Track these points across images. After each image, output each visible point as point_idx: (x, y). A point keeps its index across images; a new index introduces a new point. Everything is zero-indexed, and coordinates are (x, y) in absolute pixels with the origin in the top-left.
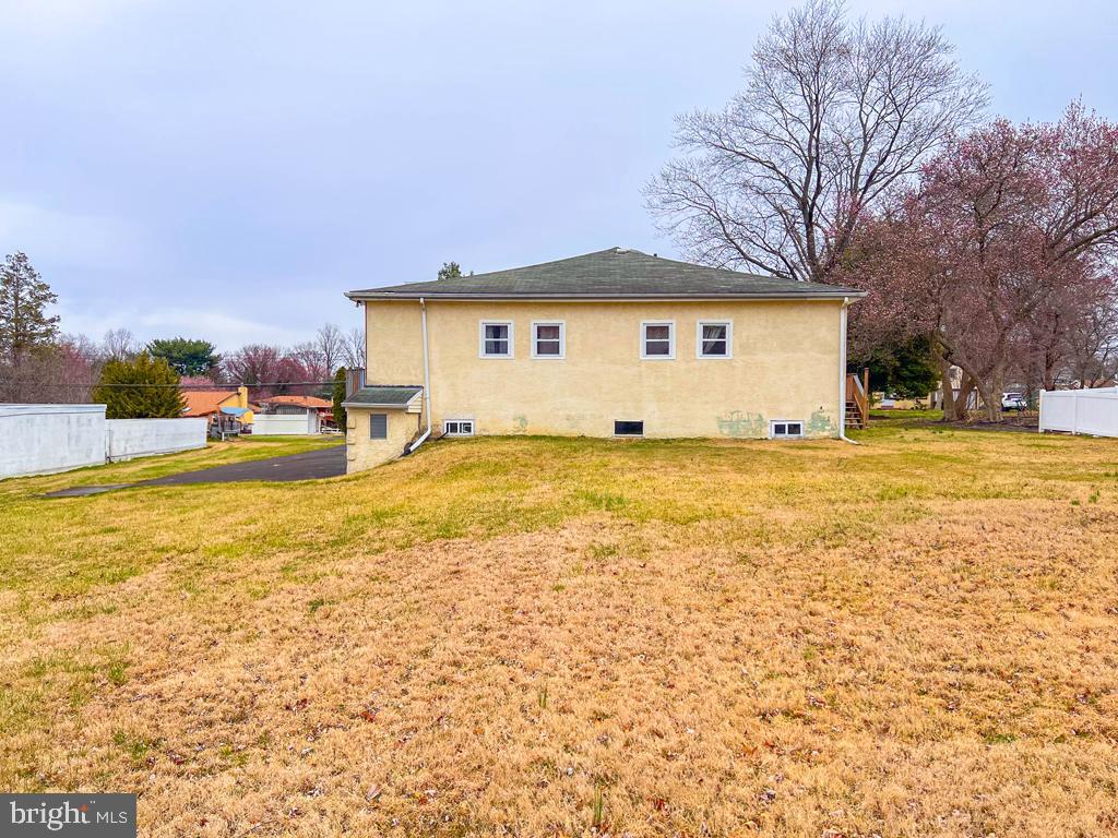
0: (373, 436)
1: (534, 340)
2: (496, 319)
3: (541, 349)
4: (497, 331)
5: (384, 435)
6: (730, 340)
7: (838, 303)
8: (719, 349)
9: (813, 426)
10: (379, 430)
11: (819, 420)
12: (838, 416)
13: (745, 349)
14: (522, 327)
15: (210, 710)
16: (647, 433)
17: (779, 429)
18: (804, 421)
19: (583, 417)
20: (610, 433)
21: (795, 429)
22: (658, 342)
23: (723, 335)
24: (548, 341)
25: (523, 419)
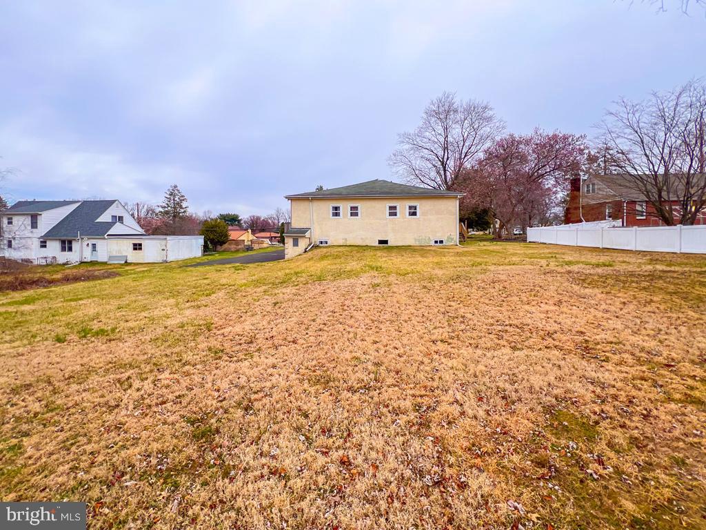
0: (294, 246)
1: (349, 211)
2: (336, 204)
3: (352, 214)
4: (336, 208)
5: (297, 245)
6: (418, 211)
7: (456, 197)
8: (414, 214)
9: (448, 240)
10: (296, 244)
11: (450, 239)
12: (456, 237)
13: (423, 214)
14: (345, 207)
15: (240, 340)
16: (389, 244)
17: (436, 242)
18: (444, 239)
19: (367, 238)
20: (377, 244)
21: (441, 242)
22: (393, 212)
23: (416, 209)
24: (354, 212)
25: (346, 239)
